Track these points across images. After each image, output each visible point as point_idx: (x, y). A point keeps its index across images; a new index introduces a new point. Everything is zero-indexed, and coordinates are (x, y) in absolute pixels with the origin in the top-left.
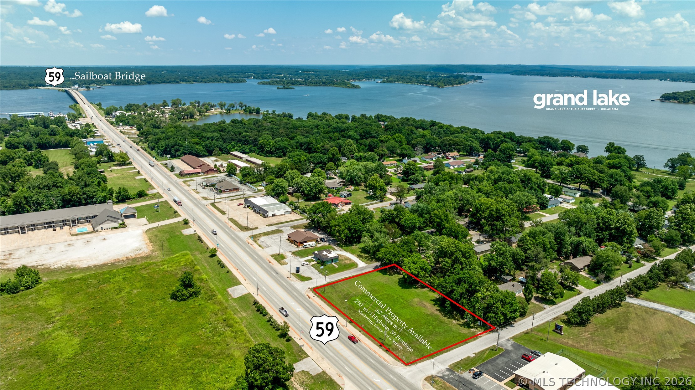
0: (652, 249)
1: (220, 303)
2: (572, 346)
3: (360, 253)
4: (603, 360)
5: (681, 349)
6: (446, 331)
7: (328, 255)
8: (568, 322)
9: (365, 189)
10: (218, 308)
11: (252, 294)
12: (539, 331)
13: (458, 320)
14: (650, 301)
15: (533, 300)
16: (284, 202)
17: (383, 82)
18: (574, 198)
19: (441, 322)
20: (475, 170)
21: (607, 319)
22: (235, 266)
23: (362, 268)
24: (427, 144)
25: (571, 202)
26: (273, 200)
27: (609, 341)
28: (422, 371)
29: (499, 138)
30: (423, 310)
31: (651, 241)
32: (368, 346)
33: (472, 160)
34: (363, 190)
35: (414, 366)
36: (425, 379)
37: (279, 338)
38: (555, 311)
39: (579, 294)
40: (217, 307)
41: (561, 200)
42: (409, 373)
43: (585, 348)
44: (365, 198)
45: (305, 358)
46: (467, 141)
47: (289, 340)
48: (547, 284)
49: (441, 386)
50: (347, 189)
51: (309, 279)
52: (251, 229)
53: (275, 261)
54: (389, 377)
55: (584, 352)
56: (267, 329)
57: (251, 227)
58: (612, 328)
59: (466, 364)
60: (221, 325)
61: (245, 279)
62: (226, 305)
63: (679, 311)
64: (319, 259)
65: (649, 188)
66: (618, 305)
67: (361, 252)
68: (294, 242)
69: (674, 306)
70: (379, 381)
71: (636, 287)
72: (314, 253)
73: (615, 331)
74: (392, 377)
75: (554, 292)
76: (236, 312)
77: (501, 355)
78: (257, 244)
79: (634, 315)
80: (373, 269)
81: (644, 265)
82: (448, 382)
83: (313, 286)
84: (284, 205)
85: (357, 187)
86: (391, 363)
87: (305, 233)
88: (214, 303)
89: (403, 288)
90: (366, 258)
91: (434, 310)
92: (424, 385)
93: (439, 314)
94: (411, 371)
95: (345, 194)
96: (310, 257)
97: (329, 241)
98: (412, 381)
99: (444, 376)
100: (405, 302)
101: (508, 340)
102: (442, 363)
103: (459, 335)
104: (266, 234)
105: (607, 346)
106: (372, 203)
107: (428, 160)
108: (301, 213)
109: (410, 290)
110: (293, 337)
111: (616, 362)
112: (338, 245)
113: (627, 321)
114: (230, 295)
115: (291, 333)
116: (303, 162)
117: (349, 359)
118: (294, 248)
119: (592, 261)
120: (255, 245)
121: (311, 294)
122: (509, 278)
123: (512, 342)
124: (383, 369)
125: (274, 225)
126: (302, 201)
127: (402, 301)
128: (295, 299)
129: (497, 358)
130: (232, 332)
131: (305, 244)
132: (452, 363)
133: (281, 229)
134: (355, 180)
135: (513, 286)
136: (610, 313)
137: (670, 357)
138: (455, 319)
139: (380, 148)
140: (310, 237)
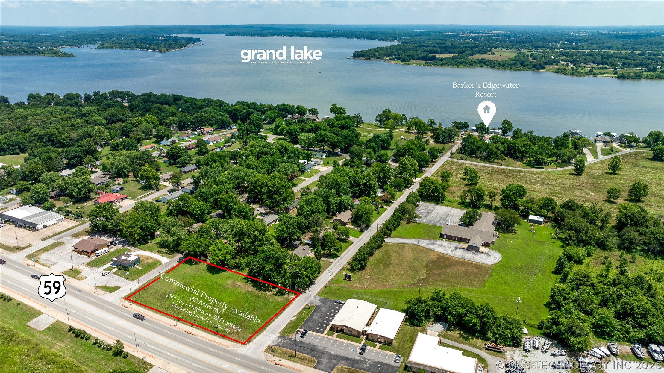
0: (389, 196)
1: (27, 342)
2: (361, 288)
3: (158, 249)
4: (384, 293)
5: (426, 270)
6: (265, 304)
7: (129, 259)
8: (352, 269)
9: (135, 179)
10: (27, 347)
11: (62, 320)
12: (334, 283)
13: (271, 291)
14: (399, 237)
15: (322, 258)
16: (49, 209)
17: (98, 48)
18: (322, 159)
19: (258, 297)
20: (233, 143)
21: (376, 259)
22: (24, 295)
23: (166, 263)
24: (180, 122)
25: (321, 163)
26: (36, 210)
27: (383, 277)
28: (260, 345)
29: (244, 109)
30: (239, 290)
31: (387, 189)
32: (204, 338)
33: (228, 133)
34: (134, 181)
35: (251, 343)
36: (265, 351)
37: (114, 358)
38: (340, 262)
39: (351, 244)
40: (24, 348)
41: (313, 163)
42: (250, 351)
43: (370, 287)
44: (140, 189)
45: (150, 368)
46: (218, 115)
47: (126, 356)
48: (331, 243)
49: (280, 353)
50: (116, 182)
51: (117, 288)
52: (23, 248)
53: (71, 278)
54: (235, 360)
55: (370, 291)
56: (97, 352)
57: (22, 246)
58: (382, 266)
59: (291, 327)
60: (39, 365)
61: (45, 307)
62: (35, 341)
63: (417, 240)
64: (120, 265)
65: (373, 144)
66: (380, 247)
67: (160, 247)
68: (84, 252)
69: (413, 238)
70: (228, 366)
71: (388, 229)
72: (112, 260)
73: (384, 268)
74: (237, 359)
75: (336, 248)
76: (51, 345)
77: (315, 311)
78: (40, 263)
79: (392, 252)
80: (178, 263)
81: (386, 209)
82: (283, 347)
83: (125, 295)
84: (51, 213)
85: (126, 179)
86: (231, 347)
87: (91, 240)
88: (18, 344)
89: (213, 274)
90: (166, 253)
91: (247, 287)
92: (266, 357)
93: (254, 290)
94: (251, 348)
95: (118, 189)
96: (108, 265)
97: (120, 243)
98: (255, 357)
99: (279, 343)
100: (221, 287)
101: (315, 297)
102: (273, 332)
103: (277, 304)
104: (46, 250)
105: (382, 281)
106: (148, 193)
107: (186, 138)
108: (76, 218)
109: (220, 274)
110: (130, 352)
111: (392, 292)
112: (132, 245)
113: (389, 257)
114: (34, 329)
115: (126, 349)
116: (54, 159)
117: (193, 355)
118: (86, 259)
119: (353, 214)
120: (37, 265)
121: (127, 303)
122: (298, 243)
123: (318, 298)
124: (227, 355)
125: (50, 237)
126: (71, 203)
127: (217, 286)
128: (112, 313)
129: (312, 315)
130: (57, 367)
131: (97, 252)
132: (280, 330)
133: (61, 240)
134: (123, 172)
135: (304, 249)
136: (377, 254)
137: (422, 278)
138: (268, 291)
139: (135, 133)
140: (100, 244)
